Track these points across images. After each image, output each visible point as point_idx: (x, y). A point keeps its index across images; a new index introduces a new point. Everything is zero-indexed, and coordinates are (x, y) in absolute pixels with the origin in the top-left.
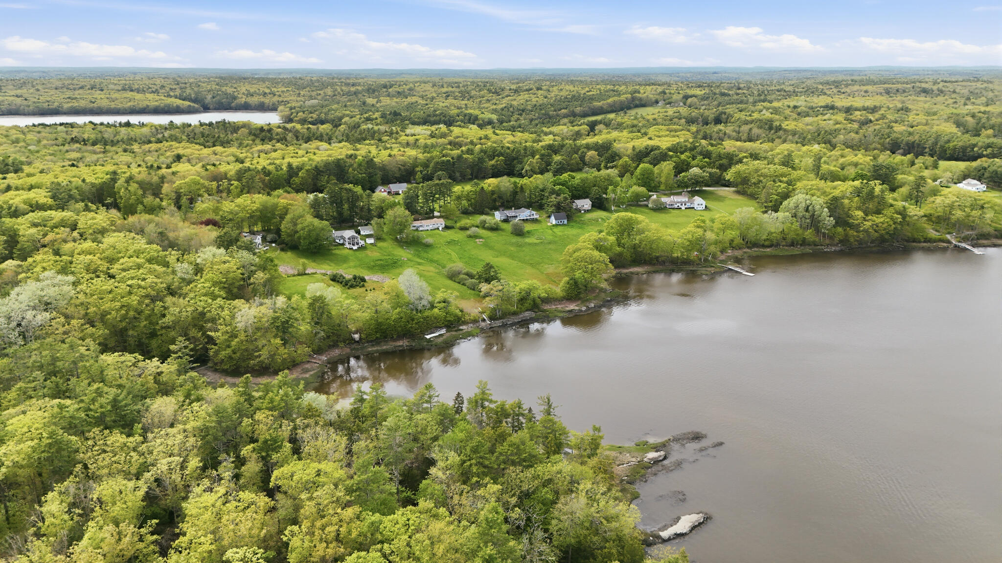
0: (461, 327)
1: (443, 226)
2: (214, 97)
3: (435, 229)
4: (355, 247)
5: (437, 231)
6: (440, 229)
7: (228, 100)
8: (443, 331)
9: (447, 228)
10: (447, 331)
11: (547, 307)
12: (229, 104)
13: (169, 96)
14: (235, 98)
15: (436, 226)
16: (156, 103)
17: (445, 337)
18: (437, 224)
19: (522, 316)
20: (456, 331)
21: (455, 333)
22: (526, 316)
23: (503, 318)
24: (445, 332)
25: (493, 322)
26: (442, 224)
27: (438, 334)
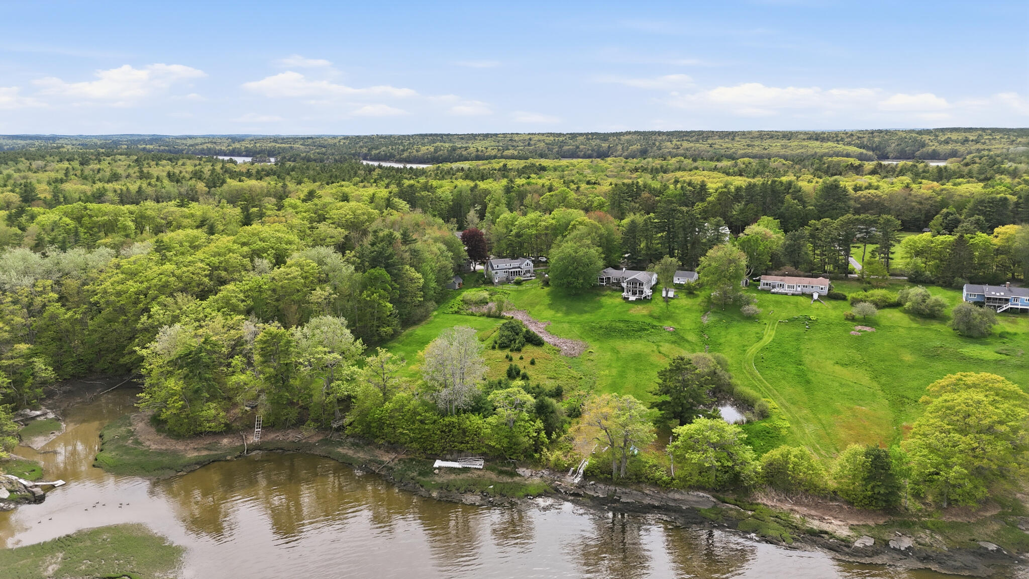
0: (521, 471)
1: (825, 292)
2: (898, 145)
3: (803, 294)
4: (632, 298)
5: (802, 299)
6: (816, 296)
7: (913, 148)
8: (479, 464)
9: (832, 296)
10: (486, 468)
11: (767, 500)
12: (914, 152)
13: (849, 144)
14: (923, 145)
15: (807, 291)
16: (827, 151)
17: (463, 476)
18: (812, 287)
19: (677, 496)
20: (501, 473)
21: (493, 476)
22: (684, 501)
23: (624, 485)
24: (481, 467)
25: (592, 484)
26: (822, 289)
27: (460, 467)
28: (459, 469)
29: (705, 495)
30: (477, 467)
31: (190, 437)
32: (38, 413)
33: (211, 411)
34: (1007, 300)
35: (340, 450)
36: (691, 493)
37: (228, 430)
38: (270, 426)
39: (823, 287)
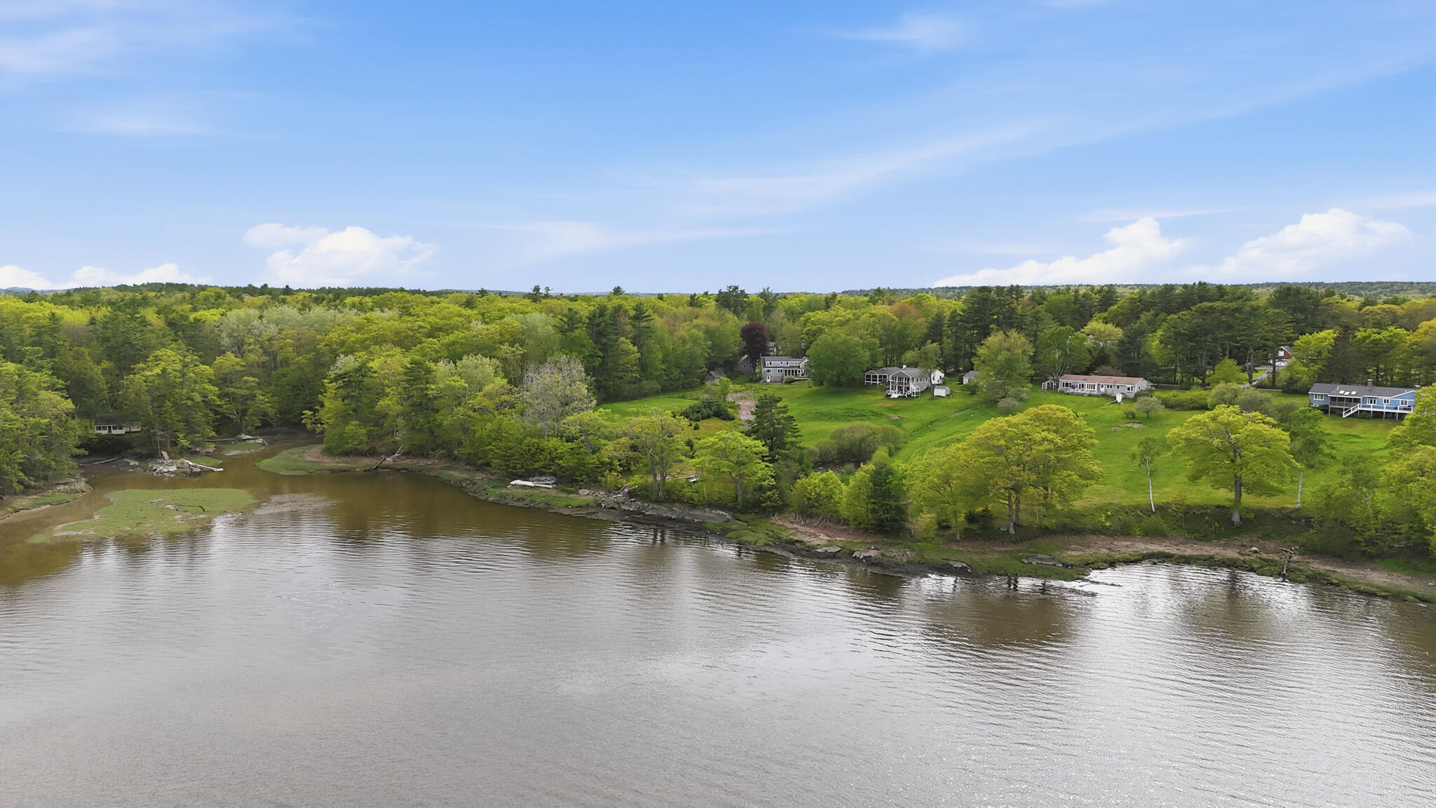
6: (1119, 398)
8: (550, 483)
10: (554, 488)
11: (779, 521)
15: (1113, 391)
17: (530, 491)
18: (1118, 387)
19: (698, 513)
20: (564, 491)
21: (554, 493)
22: (697, 516)
23: (657, 501)
24: (551, 487)
25: (632, 501)
26: (1129, 389)
27: (533, 485)
28: (531, 487)
29: (724, 513)
30: (547, 486)
31: (337, 455)
32: (250, 437)
33: (352, 427)
34: (1357, 401)
35: (451, 472)
36: (714, 511)
37: (372, 453)
38: (407, 454)
39: (1130, 386)
